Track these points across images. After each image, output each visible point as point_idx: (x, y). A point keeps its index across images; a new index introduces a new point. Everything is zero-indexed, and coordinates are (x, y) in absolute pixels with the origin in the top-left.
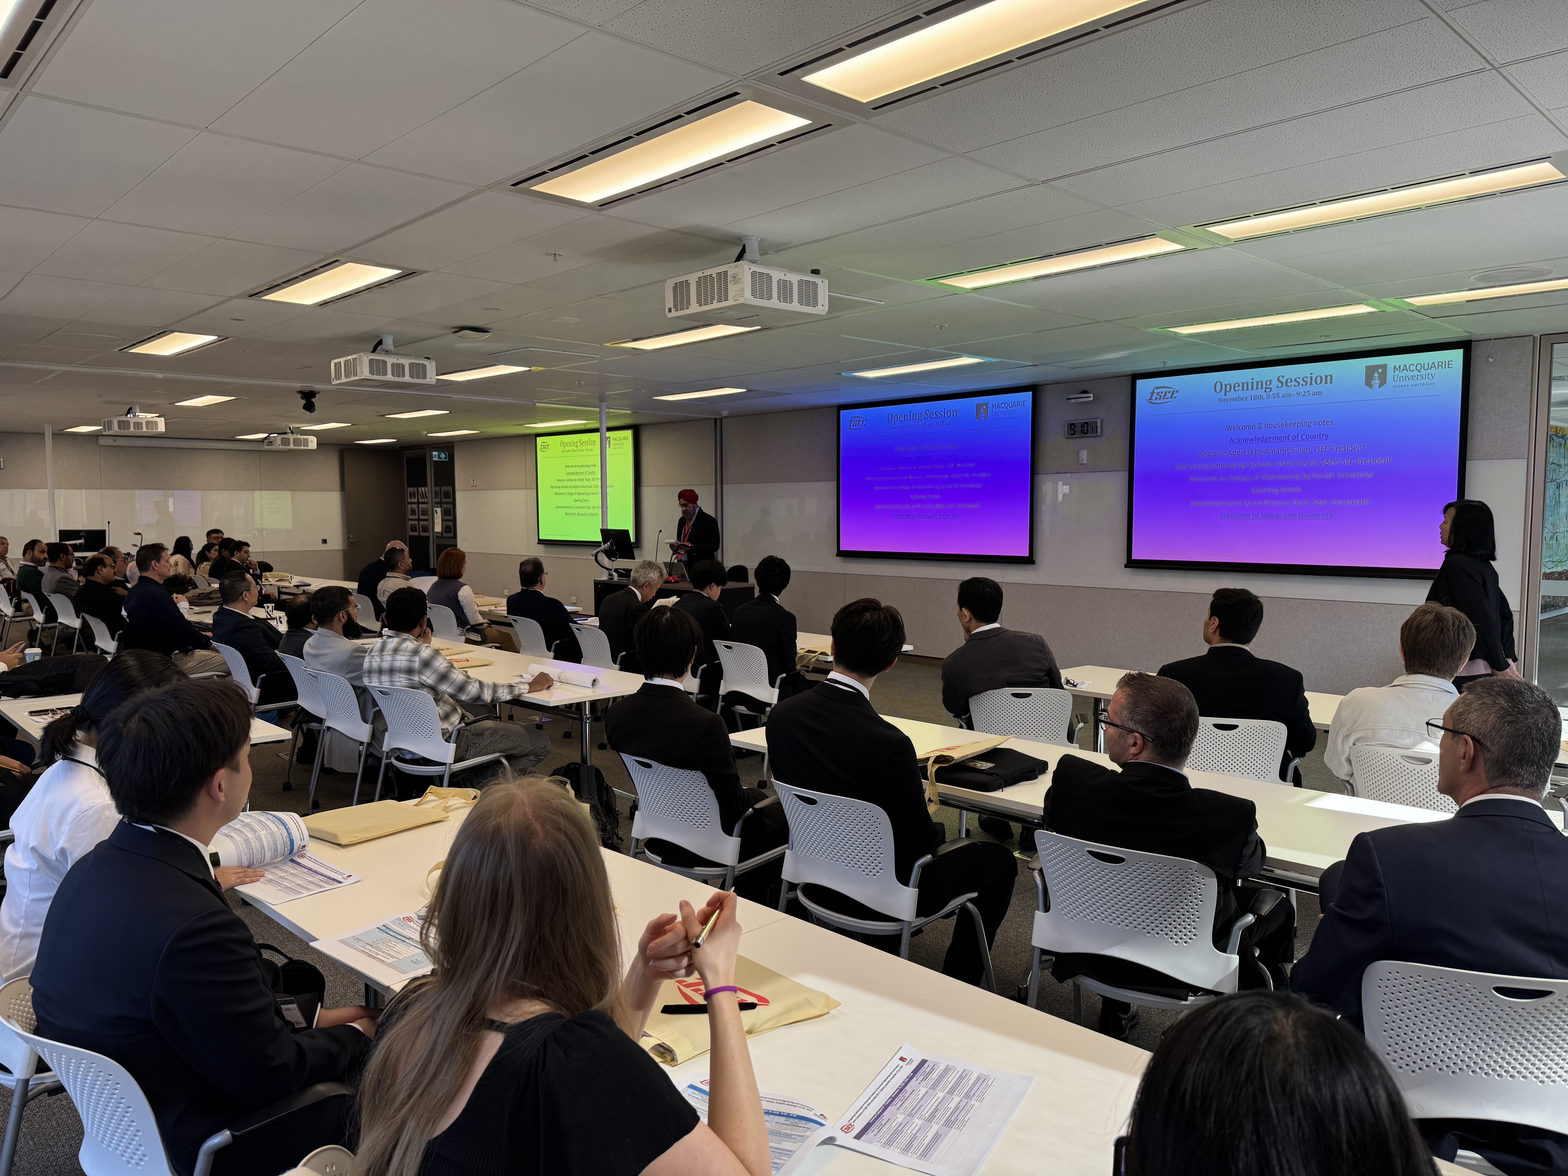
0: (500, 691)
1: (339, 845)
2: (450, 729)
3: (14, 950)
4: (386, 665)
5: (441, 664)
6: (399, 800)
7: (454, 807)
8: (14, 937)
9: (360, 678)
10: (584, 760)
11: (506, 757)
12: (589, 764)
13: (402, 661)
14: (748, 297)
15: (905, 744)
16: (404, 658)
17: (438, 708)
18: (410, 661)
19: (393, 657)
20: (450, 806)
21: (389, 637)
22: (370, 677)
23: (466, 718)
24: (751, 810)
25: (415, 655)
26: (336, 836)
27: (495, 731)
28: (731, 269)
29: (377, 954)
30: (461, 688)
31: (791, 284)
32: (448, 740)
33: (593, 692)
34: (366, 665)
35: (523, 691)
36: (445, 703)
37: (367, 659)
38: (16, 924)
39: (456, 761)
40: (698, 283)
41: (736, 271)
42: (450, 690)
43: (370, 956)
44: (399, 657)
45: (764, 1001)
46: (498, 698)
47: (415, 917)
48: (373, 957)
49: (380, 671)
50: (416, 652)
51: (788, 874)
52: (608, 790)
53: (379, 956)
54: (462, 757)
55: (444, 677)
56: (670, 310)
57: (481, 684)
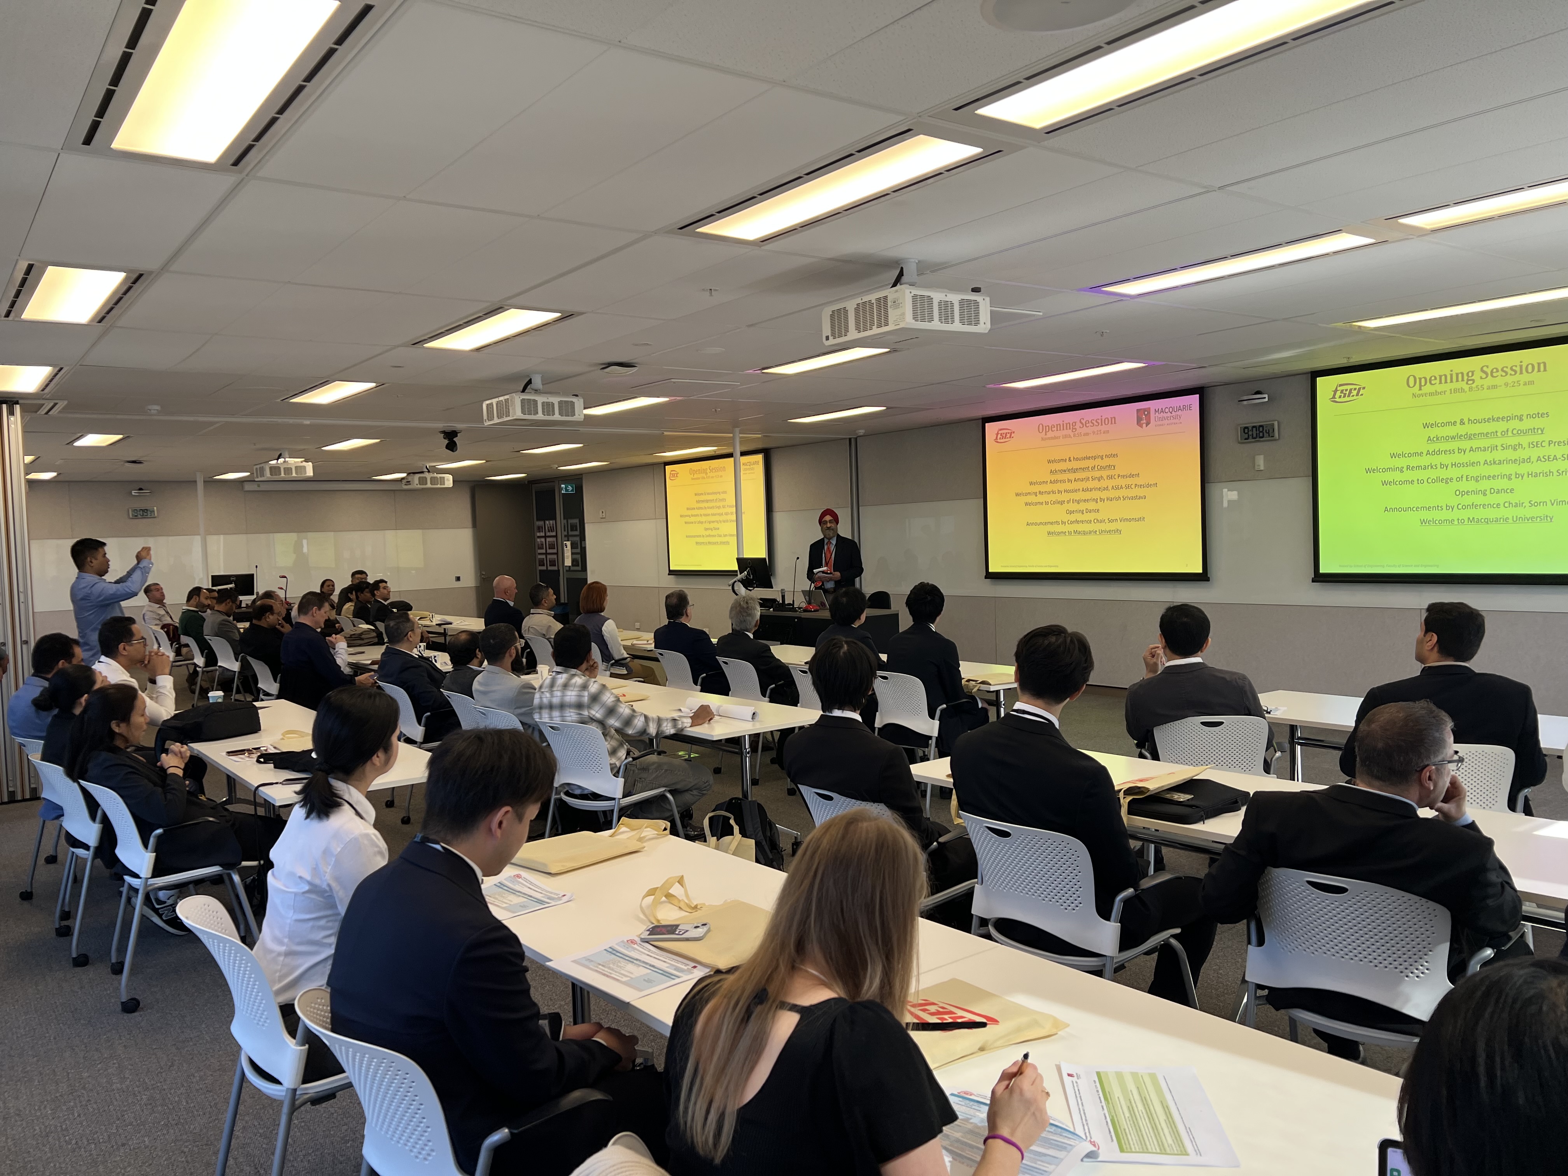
0: (665, 724)
1: (549, 874)
3: (279, 967)
4: (556, 700)
5: (608, 698)
7: (648, 838)
8: (279, 954)
10: (745, 795)
11: (670, 792)
13: (571, 696)
14: (909, 321)
15: (1102, 773)
16: (574, 693)
17: (607, 743)
18: (579, 696)
19: (563, 693)
20: (644, 837)
22: (540, 713)
23: (631, 753)
24: (935, 843)
26: (545, 865)
27: (659, 766)
29: (611, 973)
30: (628, 722)
33: (754, 725)
34: (536, 701)
36: (612, 737)
37: (537, 696)
38: (281, 943)
39: (624, 797)
40: (857, 310)
42: (617, 724)
43: (604, 975)
44: (569, 693)
45: (995, 1021)
46: (663, 732)
47: (638, 940)
48: (607, 976)
49: (551, 707)
50: (584, 687)
51: (979, 908)
52: (771, 825)
54: (630, 792)
55: (611, 711)
56: (827, 338)
57: (646, 717)
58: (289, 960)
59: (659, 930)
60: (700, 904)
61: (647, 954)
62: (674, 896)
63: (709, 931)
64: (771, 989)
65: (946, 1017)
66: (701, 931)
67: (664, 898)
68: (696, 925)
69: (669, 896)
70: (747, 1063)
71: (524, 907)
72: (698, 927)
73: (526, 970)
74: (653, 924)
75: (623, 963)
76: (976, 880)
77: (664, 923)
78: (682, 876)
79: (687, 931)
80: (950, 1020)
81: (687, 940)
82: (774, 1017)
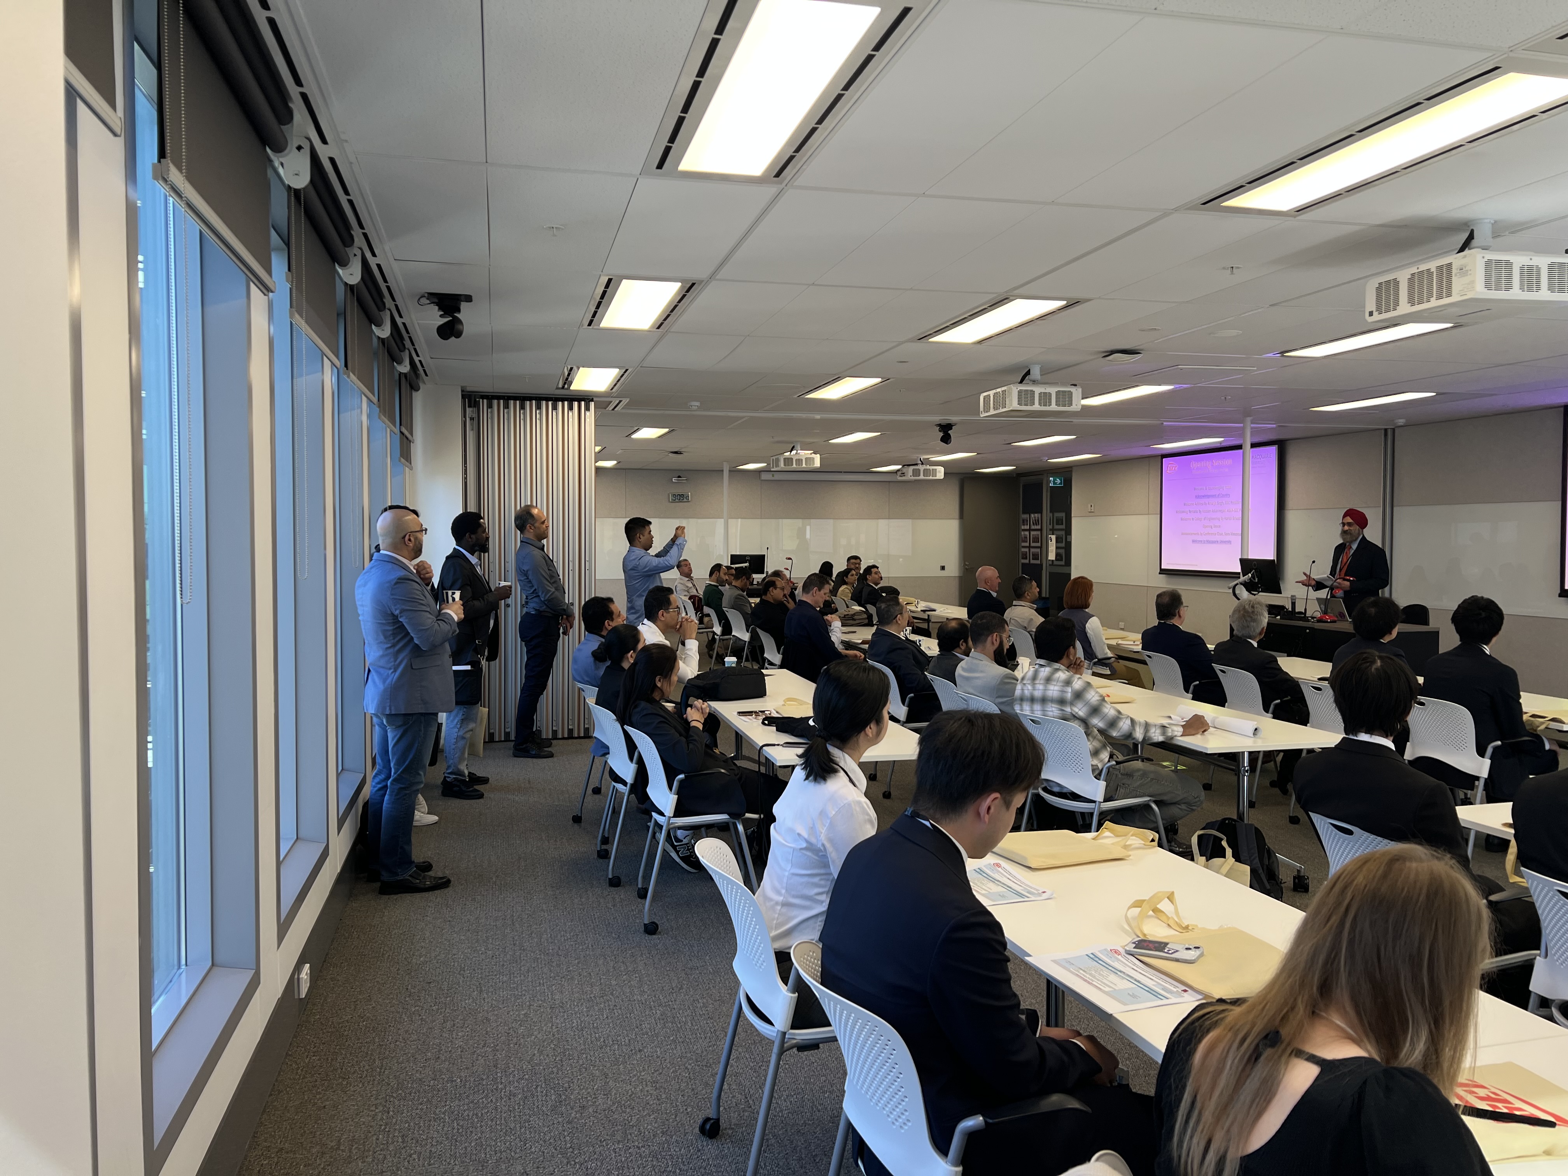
0: (1153, 730)
2: (1100, 766)
3: (776, 916)
4: (1038, 694)
5: (1092, 697)
6: (1077, 832)
8: (777, 903)
9: (1011, 703)
10: (1241, 817)
11: (1156, 802)
12: (1246, 821)
13: (1054, 690)
16: (1056, 688)
17: (1089, 743)
18: (1063, 691)
19: (1046, 687)
20: (1130, 845)
21: (1042, 666)
22: (1021, 705)
23: (1115, 757)
25: (1068, 686)
26: (1025, 858)
27: (1145, 774)
28: (1457, 260)
29: (1093, 981)
30: (1113, 723)
31: (1538, 269)
32: (1098, 777)
34: (1018, 692)
35: (1176, 733)
36: (1094, 738)
37: (1019, 687)
38: (778, 893)
39: (1105, 800)
41: (1463, 261)
42: (1101, 725)
43: (1085, 981)
44: (1051, 687)
46: (1150, 738)
47: (1122, 951)
48: (1089, 983)
49: (1032, 700)
50: (1068, 683)
52: (1270, 854)
53: (1094, 983)
54: (1112, 797)
55: (1095, 710)
57: (1132, 720)
58: (784, 910)
59: (1145, 944)
60: (1192, 925)
61: (1131, 966)
62: (1162, 912)
63: (1202, 955)
64: (1284, 1032)
65: (1500, 1105)
66: (1192, 955)
67: (1151, 913)
68: (1187, 946)
69: (1156, 911)
70: (1254, 1106)
71: (1003, 896)
72: (1190, 949)
73: (1008, 960)
74: (1139, 937)
75: (1105, 972)
76: (1538, 952)
77: (1151, 939)
78: (1173, 893)
79: (1177, 951)
80: (1505, 1111)
81: (1177, 960)
82: (1287, 1063)
